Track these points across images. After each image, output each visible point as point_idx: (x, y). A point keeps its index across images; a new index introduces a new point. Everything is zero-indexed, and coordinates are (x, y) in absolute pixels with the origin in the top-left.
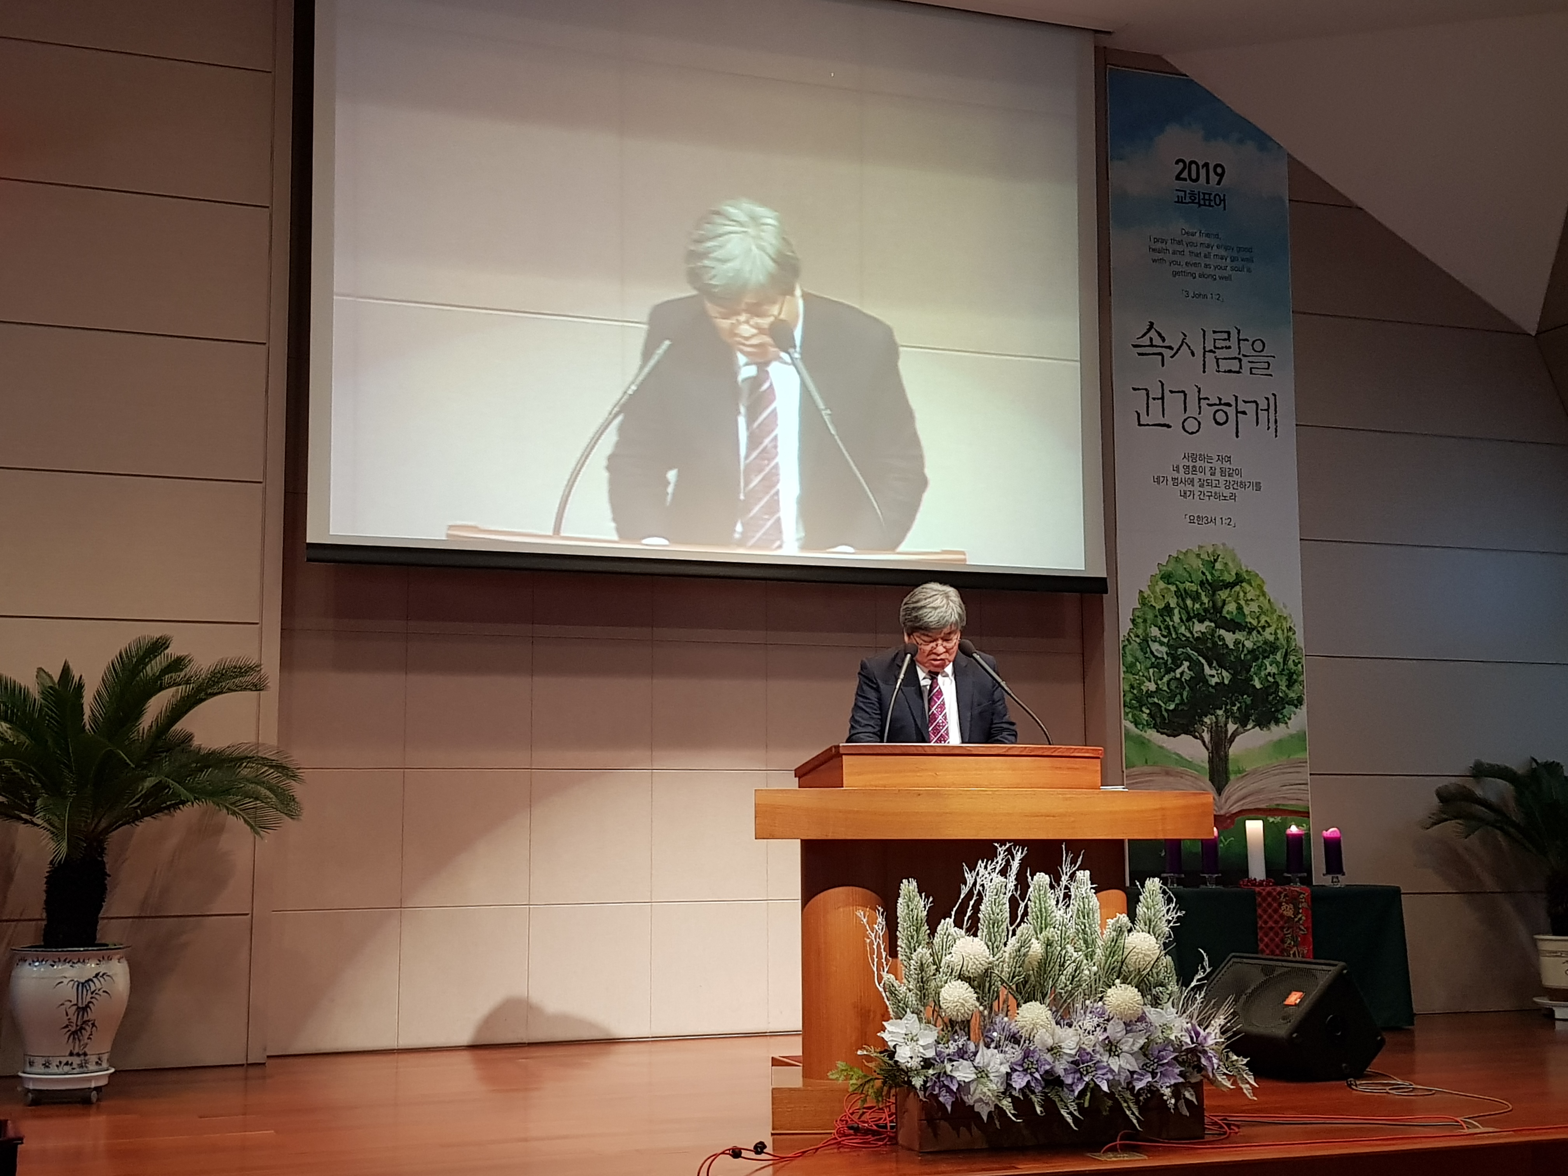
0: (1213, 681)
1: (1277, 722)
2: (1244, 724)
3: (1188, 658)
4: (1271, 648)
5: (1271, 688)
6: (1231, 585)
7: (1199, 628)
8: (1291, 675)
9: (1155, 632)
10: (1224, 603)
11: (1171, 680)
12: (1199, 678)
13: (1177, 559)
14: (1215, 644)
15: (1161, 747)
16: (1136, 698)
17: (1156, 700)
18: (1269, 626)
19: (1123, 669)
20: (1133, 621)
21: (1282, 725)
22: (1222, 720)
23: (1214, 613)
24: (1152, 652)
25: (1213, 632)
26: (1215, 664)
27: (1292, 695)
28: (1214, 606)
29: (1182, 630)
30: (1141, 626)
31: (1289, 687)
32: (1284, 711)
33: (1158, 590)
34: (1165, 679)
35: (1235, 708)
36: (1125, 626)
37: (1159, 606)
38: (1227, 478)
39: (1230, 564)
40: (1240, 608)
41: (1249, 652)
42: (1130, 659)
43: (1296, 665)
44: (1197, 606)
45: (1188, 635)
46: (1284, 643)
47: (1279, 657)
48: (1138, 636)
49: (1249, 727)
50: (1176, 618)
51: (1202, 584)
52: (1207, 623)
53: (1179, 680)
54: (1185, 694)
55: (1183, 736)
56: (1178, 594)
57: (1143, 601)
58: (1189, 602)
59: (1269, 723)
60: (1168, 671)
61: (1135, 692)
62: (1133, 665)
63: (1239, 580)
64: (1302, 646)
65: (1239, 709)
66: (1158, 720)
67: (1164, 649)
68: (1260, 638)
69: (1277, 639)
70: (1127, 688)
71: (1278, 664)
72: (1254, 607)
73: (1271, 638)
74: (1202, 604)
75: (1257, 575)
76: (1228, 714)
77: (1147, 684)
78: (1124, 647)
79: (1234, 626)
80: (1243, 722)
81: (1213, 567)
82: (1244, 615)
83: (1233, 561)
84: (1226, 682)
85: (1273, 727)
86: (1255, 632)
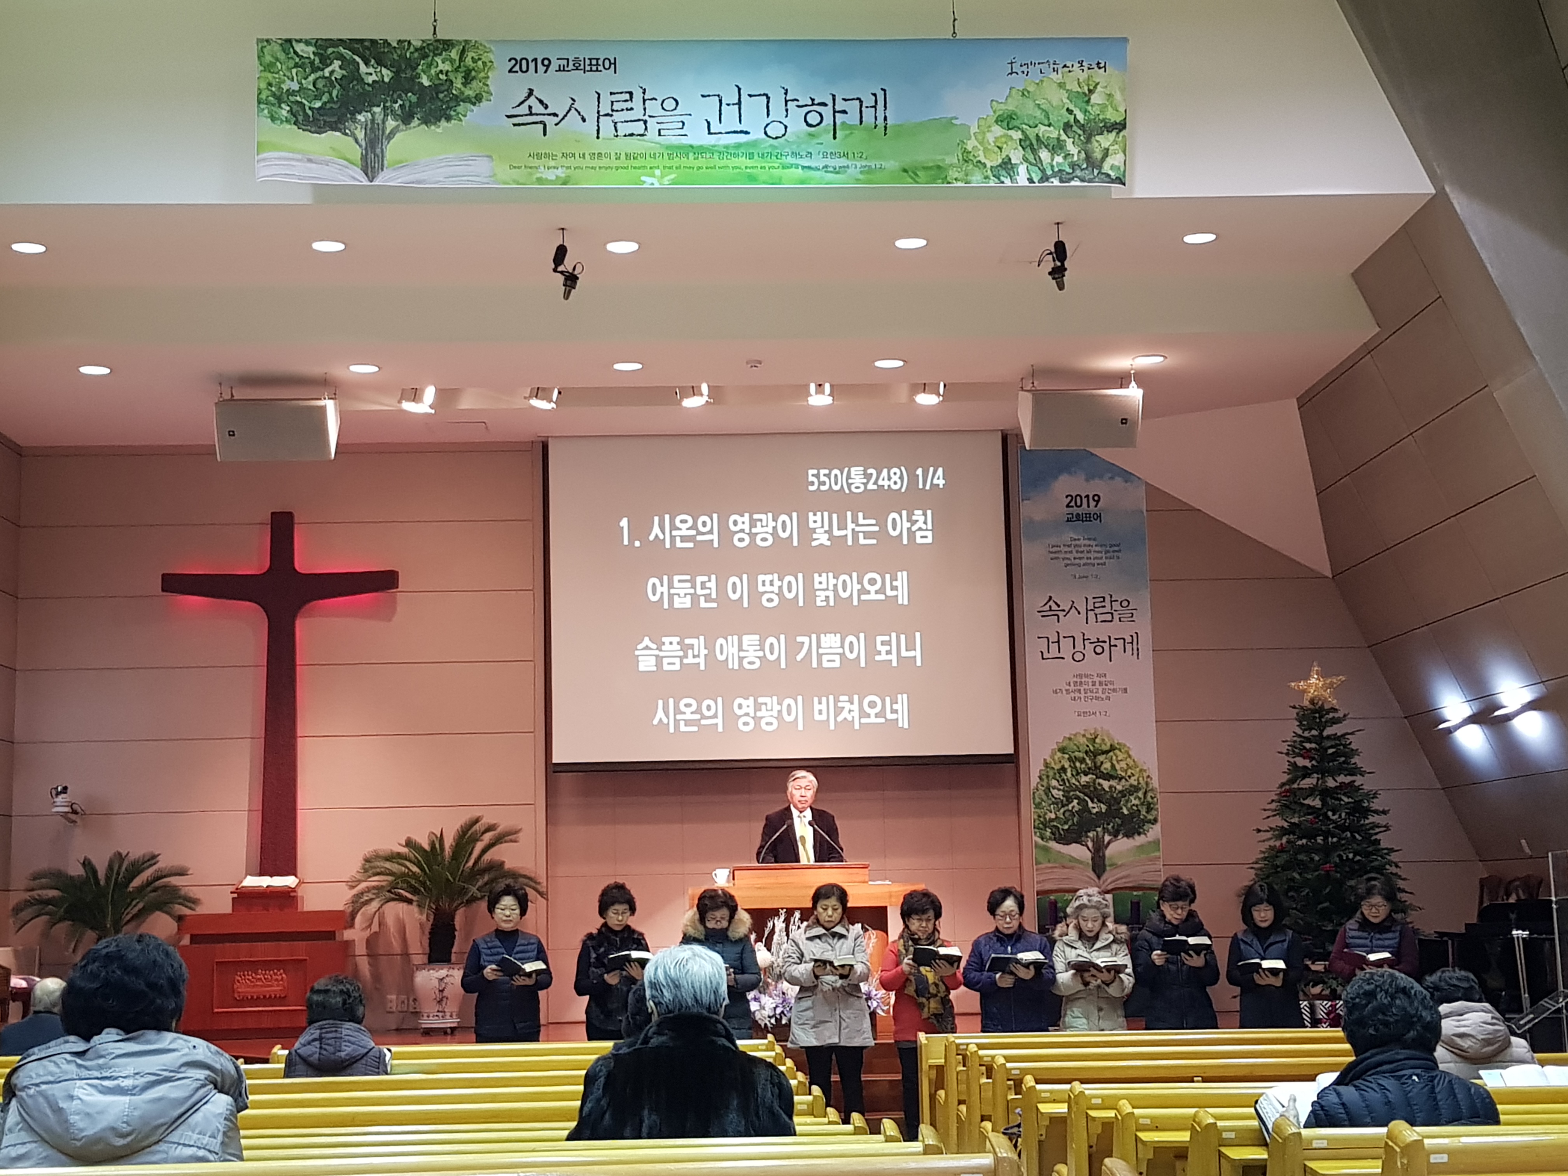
0: (1094, 811)
1: (1139, 834)
2: (1116, 836)
3: (1078, 798)
4: (1137, 789)
5: (1135, 813)
6: (1107, 752)
7: (1084, 779)
8: (1149, 804)
9: (1054, 783)
10: (1102, 763)
11: (1064, 812)
12: (1085, 809)
13: (1070, 739)
14: (1095, 788)
15: (1060, 852)
16: (1042, 823)
17: (1055, 824)
18: (1133, 775)
19: (1033, 806)
20: (1040, 778)
21: (1143, 836)
22: (1101, 834)
23: (1095, 770)
24: (1053, 796)
25: (1094, 780)
26: (1096, 800)
27: (1150, 817)
28: (1095, 764)
29: (1073, 781)
30: (1046, 780)
31: (1147, 812)
32: (1145, 827)
33: (1056, 758)
34: (1062, 810)
35: (1110, 827)
36: (1035, 780)
37: (1057, 767)
38: (1104, 687)
39: (1107, 740)
40: (1113, 766)
41: (1120, 792)
42: (1037, 800)
43: (1152, 798)
44: (1083, 766)
45: (1077, 783)
46: (1145, 786)
47: (1140, 794)
48: (1043, 786)
49: (1119, 837)
50: (1069, 774)
51: (1086, 752)
52: (1090, 776)
53: (1071, 811)
54: (1075, 820)
55: (1074, 845)
56: (1070, 759)
57: (1047, 765)
58: (1078, 764)
59: (1134, 834)
60: (1063, 806)
61: (1042, 819)
62: (1040, 803)
63: (1112, 748)
64: (1157, 786)
65: (1113, 827)
66: (1057, 836)
67: (1061, 793)
68: (1127, 783)
69: (1139, 783)
70: (1036, 817)
71: (1140, 799)
72: (1123, 764)
73: (1136, 783)
74: (1087, 764)
75: (1125, 745)
76: (1105, 830)
77: (1049, 814)
78: (1034, 793)
79: (1108, 777)
80: (1115, 835)
81: (1094, 742)
82: (1116, 770)
83: (1108, 737)
84: (1104, 811)
85: (1136, 837)
86: (1123, 780)
